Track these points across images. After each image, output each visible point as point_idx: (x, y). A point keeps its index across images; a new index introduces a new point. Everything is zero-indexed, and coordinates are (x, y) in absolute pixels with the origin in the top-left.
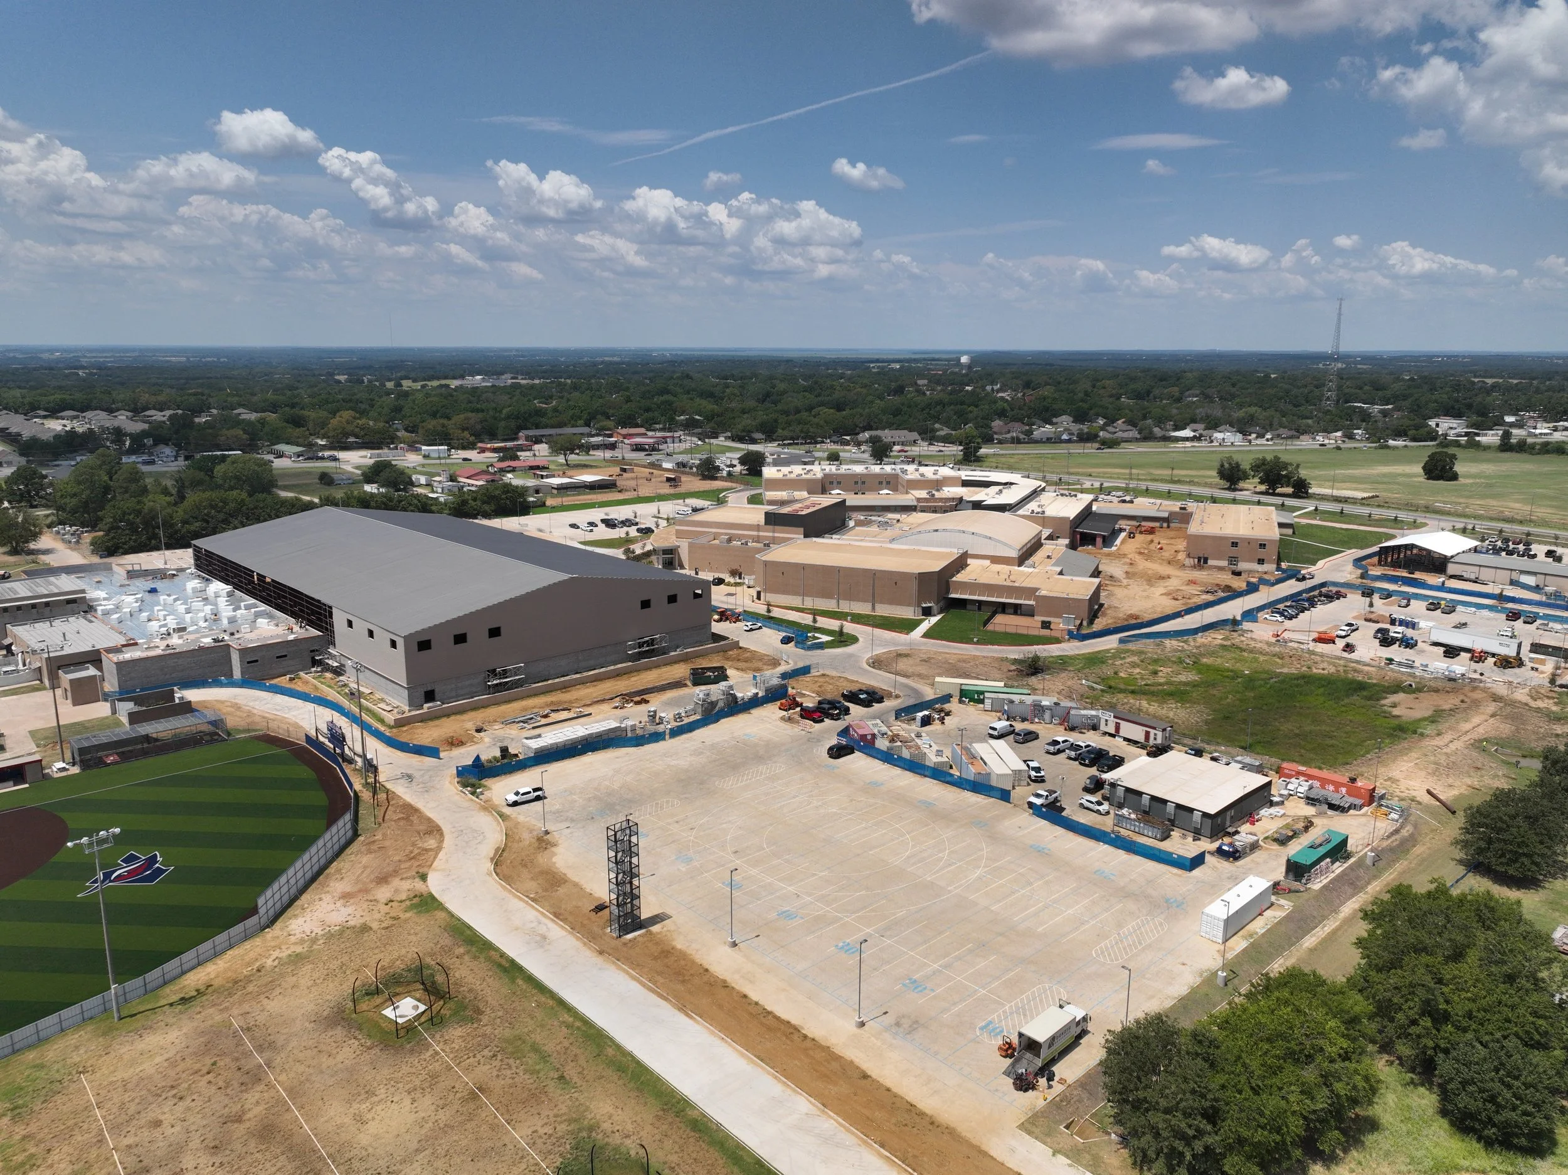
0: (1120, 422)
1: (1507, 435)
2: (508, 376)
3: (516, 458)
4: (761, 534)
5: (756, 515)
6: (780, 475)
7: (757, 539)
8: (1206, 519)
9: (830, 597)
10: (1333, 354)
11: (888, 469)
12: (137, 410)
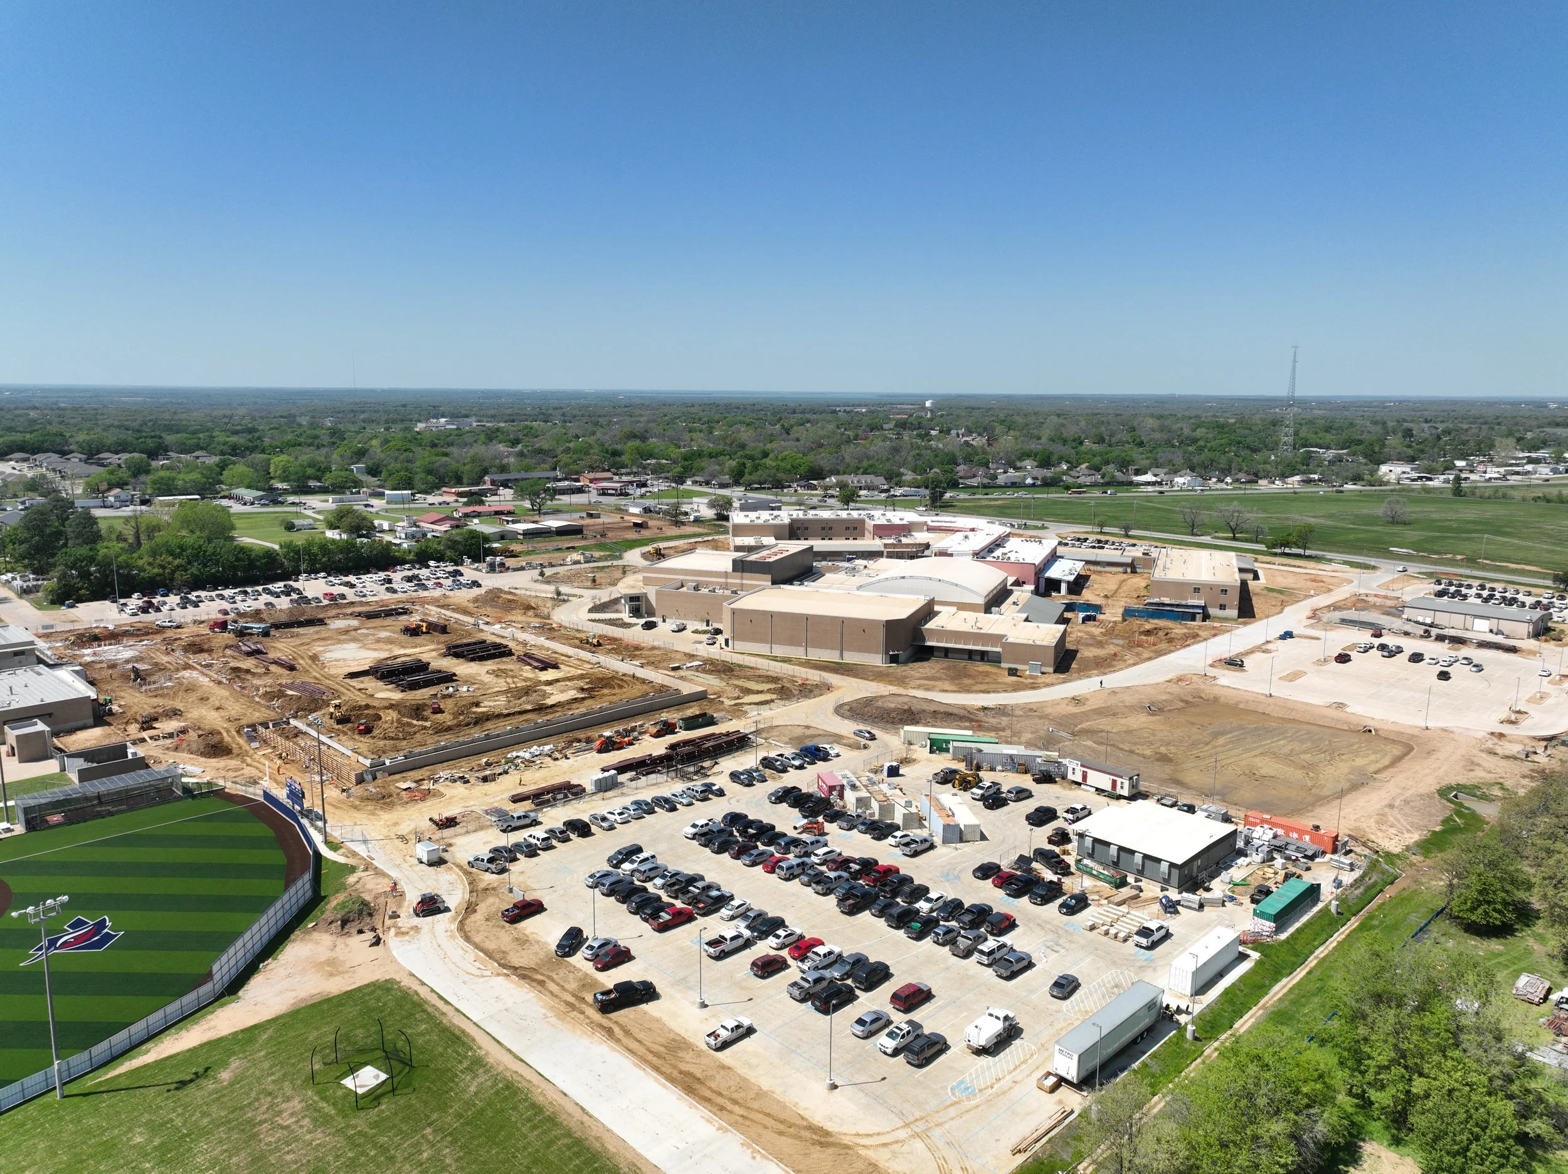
0: (1084, 466)
1: (1458, 479)
2: (473, 419)
3: (482, 503)
4: (729, 581)
5: (722, 561)
6: (747, 521)
7: (725, 586)
8: (1168, 565)
9: (799, 645)
10: (1289, 399)
11: (855, 514)
12: (92, 454)
